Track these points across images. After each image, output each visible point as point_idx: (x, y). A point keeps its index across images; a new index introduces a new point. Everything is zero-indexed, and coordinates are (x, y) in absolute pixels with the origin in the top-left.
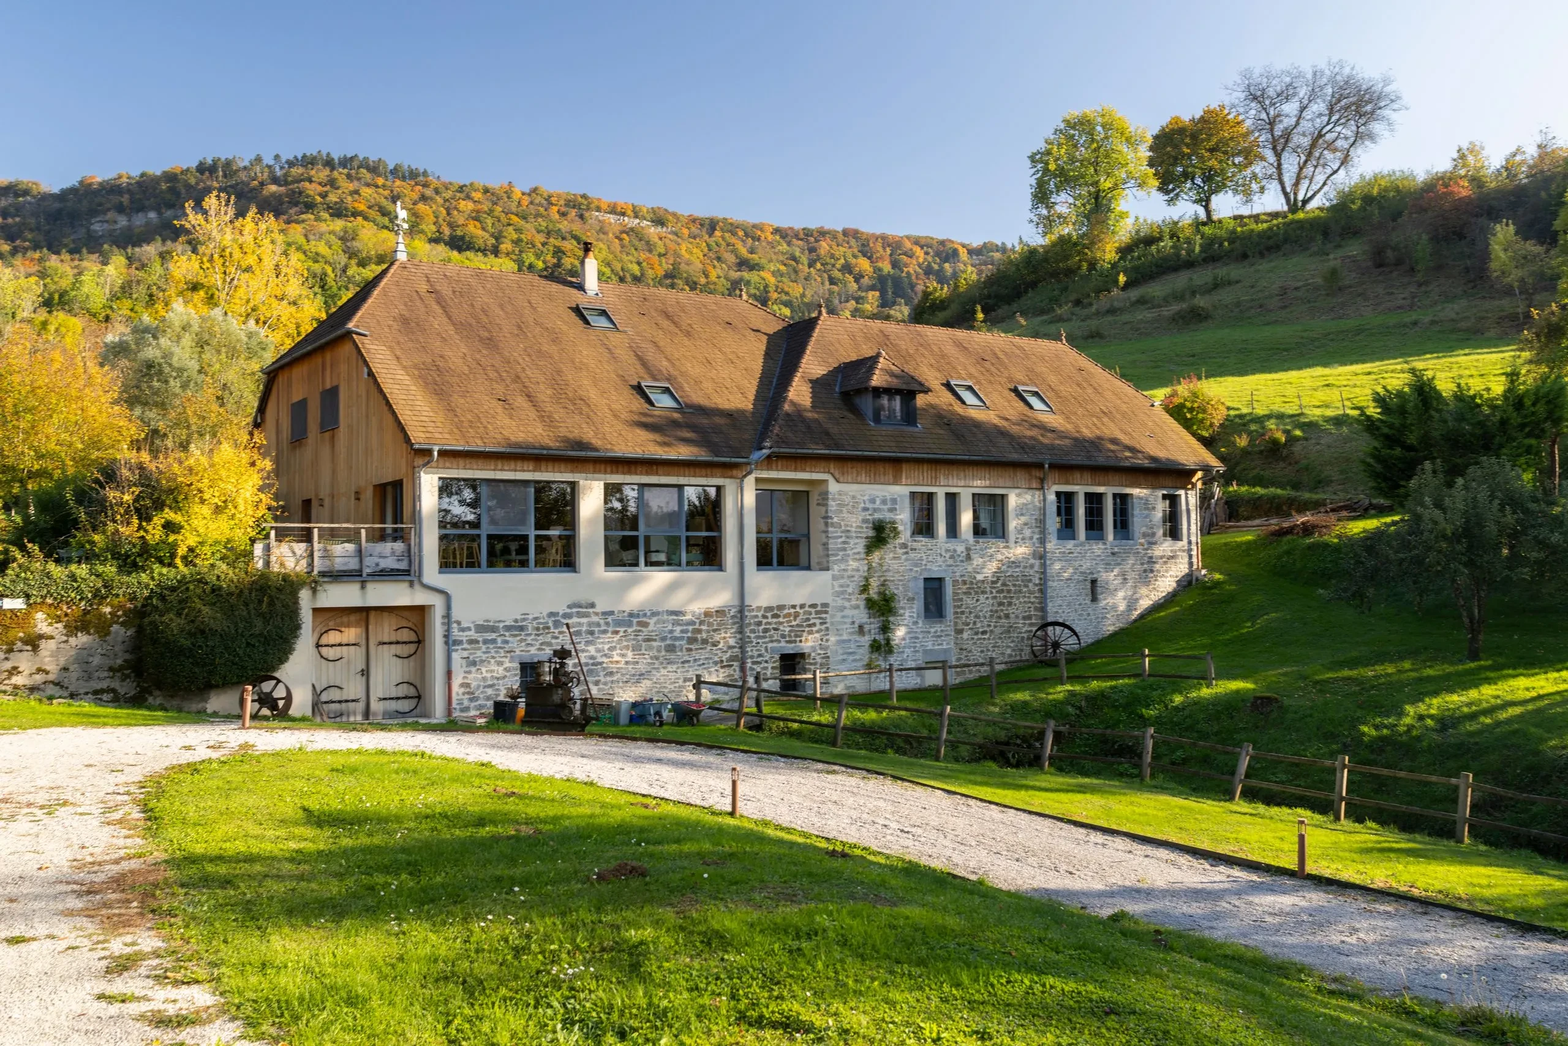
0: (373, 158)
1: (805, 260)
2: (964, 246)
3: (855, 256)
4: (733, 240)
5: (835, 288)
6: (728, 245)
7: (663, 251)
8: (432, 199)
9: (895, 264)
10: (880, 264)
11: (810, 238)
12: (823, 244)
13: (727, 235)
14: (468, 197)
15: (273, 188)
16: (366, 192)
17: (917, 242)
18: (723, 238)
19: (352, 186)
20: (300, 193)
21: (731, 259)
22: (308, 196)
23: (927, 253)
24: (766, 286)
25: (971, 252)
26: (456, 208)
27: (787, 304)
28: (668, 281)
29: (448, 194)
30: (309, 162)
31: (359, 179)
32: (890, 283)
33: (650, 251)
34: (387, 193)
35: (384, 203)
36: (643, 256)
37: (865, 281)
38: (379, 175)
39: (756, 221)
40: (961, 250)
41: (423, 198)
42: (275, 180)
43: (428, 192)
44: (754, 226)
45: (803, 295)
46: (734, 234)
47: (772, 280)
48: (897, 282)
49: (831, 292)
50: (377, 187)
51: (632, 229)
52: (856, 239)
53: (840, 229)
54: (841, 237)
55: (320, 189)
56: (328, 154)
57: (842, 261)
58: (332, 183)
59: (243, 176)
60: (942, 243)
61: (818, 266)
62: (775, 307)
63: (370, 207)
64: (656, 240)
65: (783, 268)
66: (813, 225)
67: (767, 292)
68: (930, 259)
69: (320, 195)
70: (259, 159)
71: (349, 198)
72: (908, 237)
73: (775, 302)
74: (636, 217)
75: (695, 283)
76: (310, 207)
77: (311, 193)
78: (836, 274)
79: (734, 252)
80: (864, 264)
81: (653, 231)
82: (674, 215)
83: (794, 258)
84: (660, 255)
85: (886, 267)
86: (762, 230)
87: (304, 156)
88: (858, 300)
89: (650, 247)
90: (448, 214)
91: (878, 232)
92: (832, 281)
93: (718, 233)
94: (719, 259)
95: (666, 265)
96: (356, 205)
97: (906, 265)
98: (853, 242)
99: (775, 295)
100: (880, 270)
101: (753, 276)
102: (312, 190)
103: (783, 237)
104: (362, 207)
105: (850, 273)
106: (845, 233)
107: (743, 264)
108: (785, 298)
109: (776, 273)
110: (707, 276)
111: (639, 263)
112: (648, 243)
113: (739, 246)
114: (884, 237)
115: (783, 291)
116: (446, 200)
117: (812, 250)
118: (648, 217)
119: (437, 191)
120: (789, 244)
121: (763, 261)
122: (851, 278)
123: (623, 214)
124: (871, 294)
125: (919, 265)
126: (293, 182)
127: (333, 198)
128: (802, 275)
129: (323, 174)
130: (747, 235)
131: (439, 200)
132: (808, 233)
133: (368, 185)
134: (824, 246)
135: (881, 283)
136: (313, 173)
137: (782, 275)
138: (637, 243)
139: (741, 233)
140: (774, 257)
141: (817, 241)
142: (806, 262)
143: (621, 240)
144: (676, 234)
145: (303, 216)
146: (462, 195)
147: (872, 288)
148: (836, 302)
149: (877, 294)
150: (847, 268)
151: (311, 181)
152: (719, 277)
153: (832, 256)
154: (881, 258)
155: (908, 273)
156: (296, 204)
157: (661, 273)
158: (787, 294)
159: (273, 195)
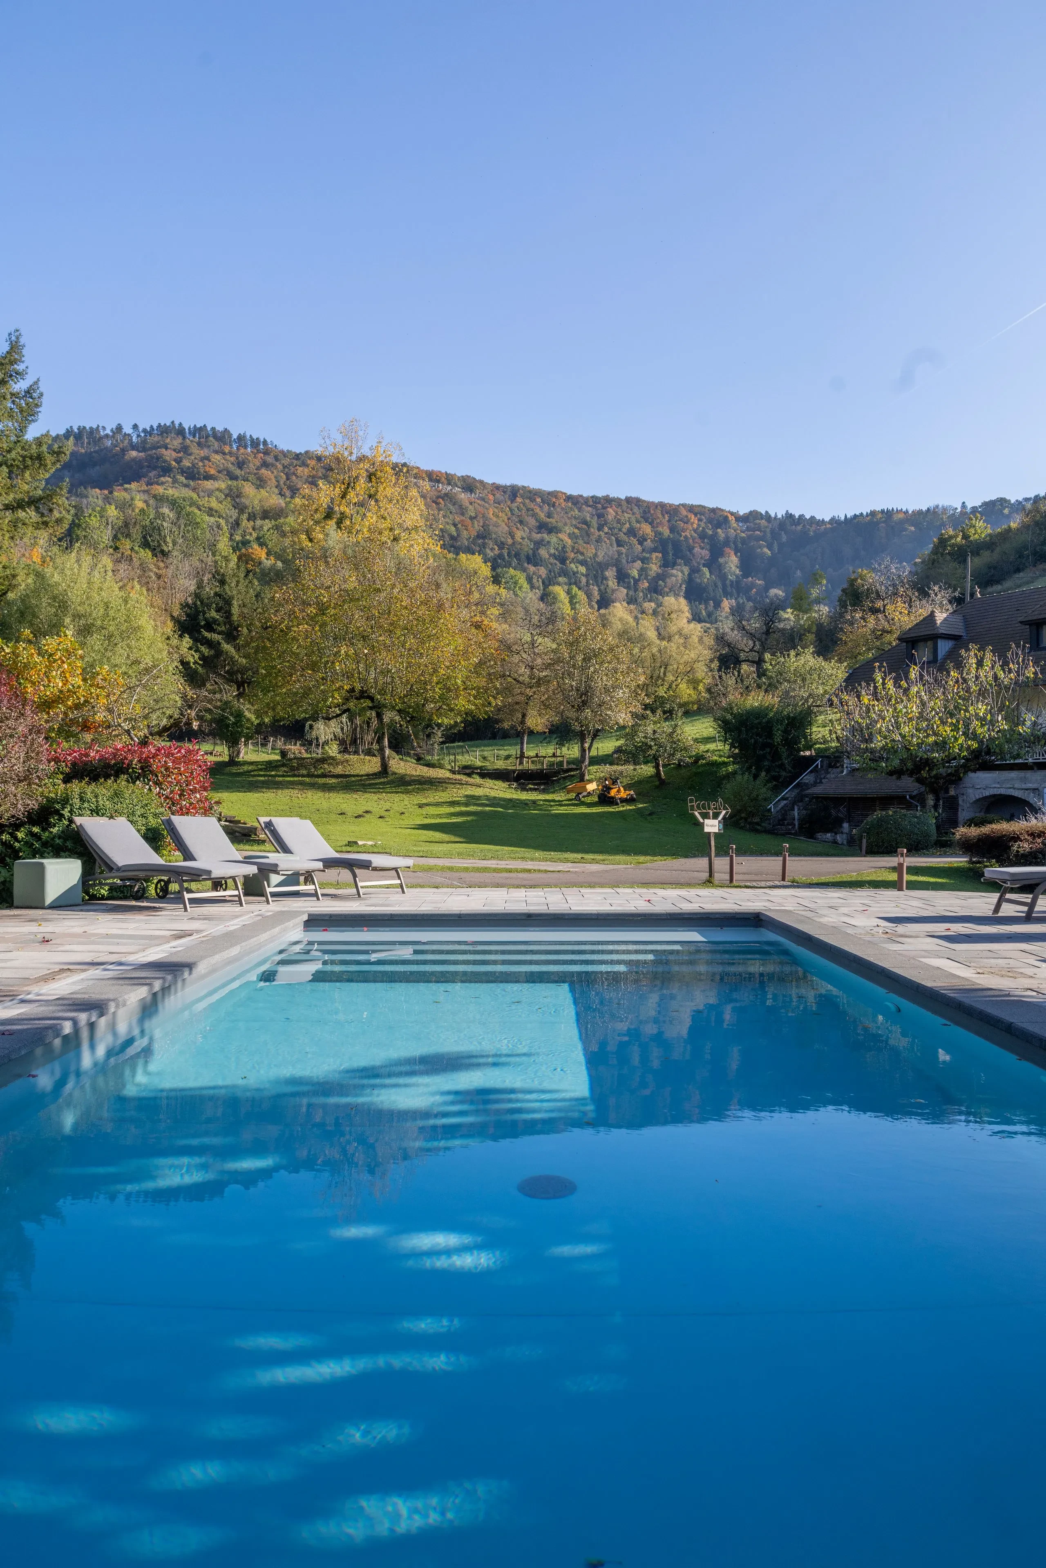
0: (220, 428)
1: (594, 522)
2: (732, 514)
3: (638, 522)
4: (532, 505)
5: (623, 550)
6: (528, 510)
7: (473, 515)
8: (273, 465)
9: (672, 530)
10: (660, 529)
11: (601, 504)
12: (610, 510)
13: (527, 501)
14: (304, 464)
15: (134, 454)
16: (217, 458)
17: (691, 509)
18: (524, 504)
19: (204, 452)
20: (158, 458)
21: (532, 522)
22: (165, 461)
23: (700, 520)
24: (564, 547)
25: (739, 518)
26: (294, 474)
27: (583, 563)
28: (480, 541)
29: (286, 461)
30: (164, 430)
31: (209, 447)
32: (670, 546)
33: (463, 514)
34: (232, 459)
35: (232, 468)
36: (458, 519)
37: (648, 543)
38: (225, 444)
39: (551, 489)
40: (731, 518)
41: (265, 464)
42: (133, 447)
43: (270, 459)
44: (550, 493)
45: (596, 555)
46: (532, 500)
47: (568, 542)
48: (676, 545)
49: (620, 554)
50: (224, 454)
51: (446, 495)
52: (638, 506)
53: (623, 498)
54: (624, 504)
55: (174, 455)
56: (180, 424)
57: (627, 525)
58: (185, 449)
59: (109, 443)
60: (714, 511)
61: (606, 529)
62: (573, 565)
63: (219, 472)
64: (468, 504)
65: (576, 531)
66: (600, 494)
67: (565, 552)
68: (703, 524)
69: (175, 460)
70: (119, 428)
71: (201, 464)
72: (684, 505)
73: (572, 561)
74: (449, 484)
75: (502, 543)
76: (166, 470)
77: (168, 458)
78: (622, 536)
79: (534, 515)
80: (647, 529)
81: (463, 497)
82: (481, 482)
83: (585, 522)
84: (471, 518)
85: (666, 532)
86: (556, 497)
87: (160, 425)
88: (644, 560)
89: (462, 511)
90: (288, 479)
91: (656, 500)
92: (619, 543)
93: (519, 500)
94: (521, 522)
95: (477, 526)
96: (207, 469)
97: (684, 530)
98: (636, 509)
99: (572, 555)
100: (660, 534)
101: (553, 539)
102: (169, 455)
103: (573, 504)
104: (212, 472)
105: (635, 536)
106: (629, 500)
107: (542, 527)
108: (581, 557)
109: (571, 536)
110: (513, 537)
111: (455, 525)
112: (461, 506)
113: (538, 510)
114: (662, 505)
115: (578, 552)
116: (284, 467)
117: (600, 516)
118: (459, 484)
119: (276, 458)
120: (580, 510)
121: (560, 524)
122: (634, 541)
123: (438, 481)
124: (654, 555)
125: (695, 531)
126: (152, 448)
127: (186, 463)
128: (593, 538)
129: (177, 442)
130: (543, 501)
131: (280, 466)
132: (595, 500)
133: (216, 452)
134: (611, 512)
135: (662, 545)
136: (168, 440)
137: (576, 538)
138: (451, 507)
139: (539, 500)
140: (568, 521)
141: (604, 508)
142: (596, 526)
143: (437, 503)
144: (483, 499)
145: (162, 479)
146: (299, 463)
147: (655, 550)
148: (624, 561)
149: (660, 555)
150: (632, 532)
151: (166, 448)
152: (523, 538)
153: (619, 521)
154: (661, 523)
155: (686, 537)
156: (155, 468)
157: (474, 534)
158: (582, 554)
159: (134, 460)
